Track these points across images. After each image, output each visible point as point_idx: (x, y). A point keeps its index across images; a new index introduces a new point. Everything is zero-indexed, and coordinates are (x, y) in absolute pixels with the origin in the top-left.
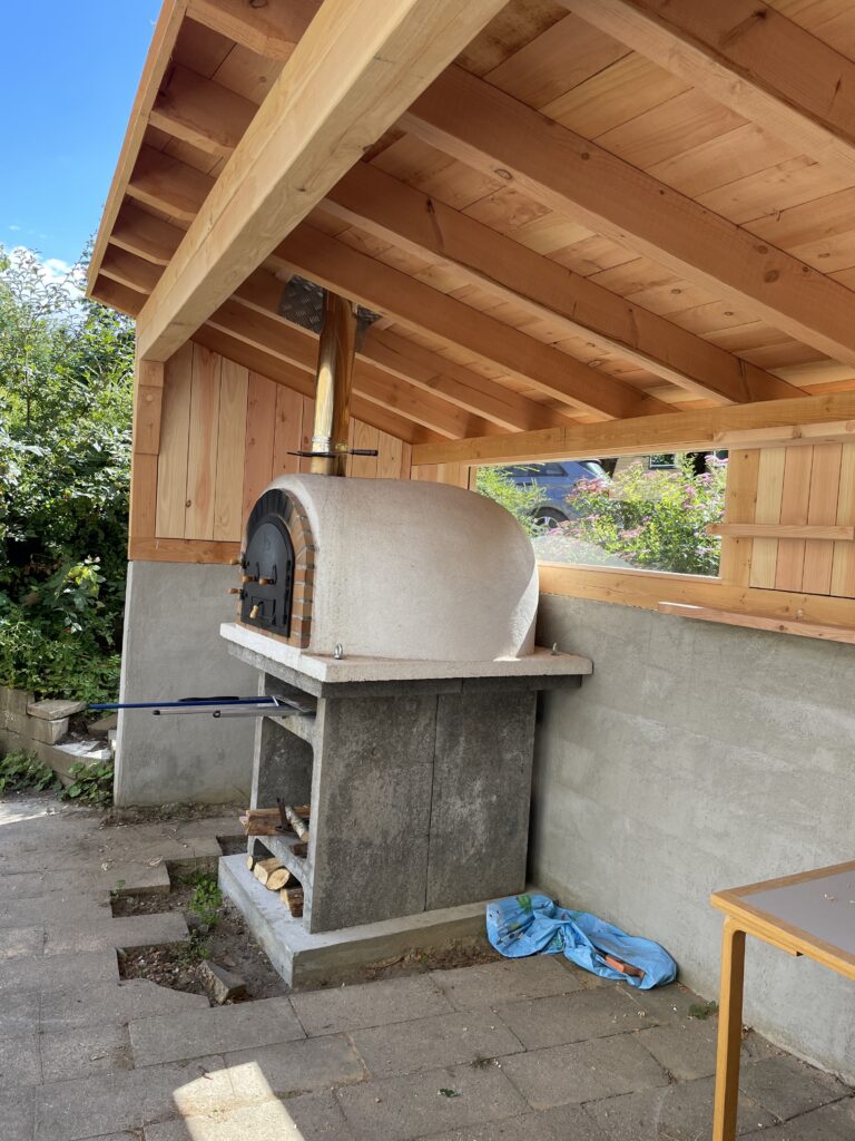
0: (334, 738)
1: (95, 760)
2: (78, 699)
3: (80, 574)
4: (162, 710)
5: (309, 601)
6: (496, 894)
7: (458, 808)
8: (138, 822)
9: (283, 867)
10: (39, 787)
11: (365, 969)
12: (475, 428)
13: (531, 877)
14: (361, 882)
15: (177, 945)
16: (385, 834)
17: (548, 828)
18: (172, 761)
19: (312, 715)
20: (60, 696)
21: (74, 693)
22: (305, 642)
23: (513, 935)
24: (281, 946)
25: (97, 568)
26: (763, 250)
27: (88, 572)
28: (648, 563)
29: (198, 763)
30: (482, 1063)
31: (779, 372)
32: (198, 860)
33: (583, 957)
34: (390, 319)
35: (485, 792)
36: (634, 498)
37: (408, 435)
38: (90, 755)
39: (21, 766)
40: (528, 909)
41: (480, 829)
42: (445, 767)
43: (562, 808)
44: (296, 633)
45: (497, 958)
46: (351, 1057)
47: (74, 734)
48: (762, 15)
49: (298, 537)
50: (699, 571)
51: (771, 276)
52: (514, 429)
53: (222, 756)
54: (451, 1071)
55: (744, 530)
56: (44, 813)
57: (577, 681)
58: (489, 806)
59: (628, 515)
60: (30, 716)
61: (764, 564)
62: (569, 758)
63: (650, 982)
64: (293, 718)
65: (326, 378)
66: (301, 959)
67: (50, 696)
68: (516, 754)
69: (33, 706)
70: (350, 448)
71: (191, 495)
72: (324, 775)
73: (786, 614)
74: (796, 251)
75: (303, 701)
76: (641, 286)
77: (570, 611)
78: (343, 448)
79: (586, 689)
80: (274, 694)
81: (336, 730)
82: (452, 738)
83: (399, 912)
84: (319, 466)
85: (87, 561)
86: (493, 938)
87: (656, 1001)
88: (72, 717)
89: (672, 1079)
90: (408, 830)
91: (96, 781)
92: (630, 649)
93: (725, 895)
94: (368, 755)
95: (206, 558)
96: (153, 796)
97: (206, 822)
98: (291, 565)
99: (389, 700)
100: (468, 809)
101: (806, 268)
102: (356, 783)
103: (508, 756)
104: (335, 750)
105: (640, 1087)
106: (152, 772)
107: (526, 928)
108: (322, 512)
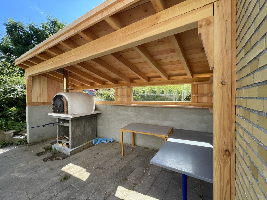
0: (72, 125)
1: (22, 138)
2: (15, 130)
3: (13, 110)
4: (44, 126)
5: (67, 108)
6: (93, 139)
7: (88, 130)
8: (34, 145)
9: (65, 143)
10: (9, 145)
11: (79, 151)
12: (83, 85)
13: (97, 136)
14: (77, 141)
15: (51, 156)
16: (80, 135)
17: (98, 130)
18: (39, 135)
19: (68, 123)
20: (11, 130)
21: (14, 129)
22: (67, 113)
23: (96, 142)
24: (68, 152)
25: (16, 108)
26: (118, 71)
27: (14, 109)
28: (105, 100)
29: (43, 134)
30: (97, 154)
31: (119, 81)
32: (48, 146)
33: (105, 142)
34: (73, 73)
35: (91, 128)
36: (102, 93)
37: (72, 86)
38: (21, 137)
39: (3, 143)
40: (97, 139)
41: (91, 132)
42: (86, 126)
43: (100, 128)
44: (66, 112)
45: (95, 145)
46: (83, 158)
47: (15, 135)
48: (120, 56)
49: (64, 101)
50: (111, 100)
51: (119, 74)
52: (89, 85)
53: (47, 133)
54: (95, 156)
55: (117, 96)
56: (14, 148)
57: (100, 113)
58: (91, 129)
59: (102, 95)
60: (4, 134)
61: (119, 99)
62: (100, 122)
63: (112, 142)
64: (64, 124)
65: (65, 80)
66: (71, 152)
67: (8, 130)
68: (94, 123)
69: (5, 132)
70: (70, 89)
71: (38, 95)
72: (71, 129)
73: (121, 104)
74: (121, 72)
75: (67, 121)
76: (106, 73)
77: (99, 106)
78: (68, 89)
79: (101, 114)
80: (61, 121)
81: (72, 124)
82: (87, 122)
83: (82, 144)
84: (65, 91)
85: (14, 107)
86: (94, 143)
87: (113, 143)
88: (14, 133)
89: (116, 149)
90: (82, 134)
91: (23, 141)
92: (106, 109)
93: (121, 129)
94: (77, 126)
95: (42, 105)
96: (36, 141)
97: (46, 142)
98: (64, 104)
99: (79, 119)
100: (89, 130)
101: (122, 73)
102: (75, 130)
103: (93, 123)
104: (72, 126)
105: (113, 150)
106: (35, 137)
107: (97, 141)
108: (68, 97)
